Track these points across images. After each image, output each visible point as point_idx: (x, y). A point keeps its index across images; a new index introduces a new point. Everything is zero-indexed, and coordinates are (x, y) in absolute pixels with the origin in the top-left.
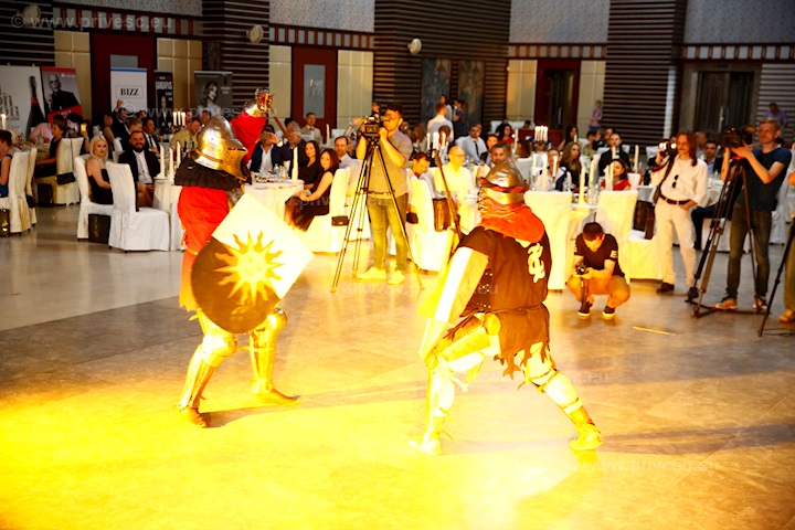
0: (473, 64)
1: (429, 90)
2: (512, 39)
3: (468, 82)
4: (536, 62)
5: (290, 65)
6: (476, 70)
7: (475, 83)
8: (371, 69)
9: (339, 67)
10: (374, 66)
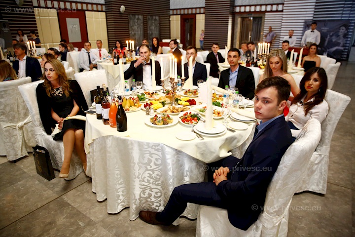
0: (154, 17)
1: (133, 28)
2: (171, 7)
3: (152, 24)
4: (180, 16)
5: (57, 18)
6: (155, 20)
7: (155, 25)
8: (105, 20)
9: (87, 19)
10: (106, 18)
